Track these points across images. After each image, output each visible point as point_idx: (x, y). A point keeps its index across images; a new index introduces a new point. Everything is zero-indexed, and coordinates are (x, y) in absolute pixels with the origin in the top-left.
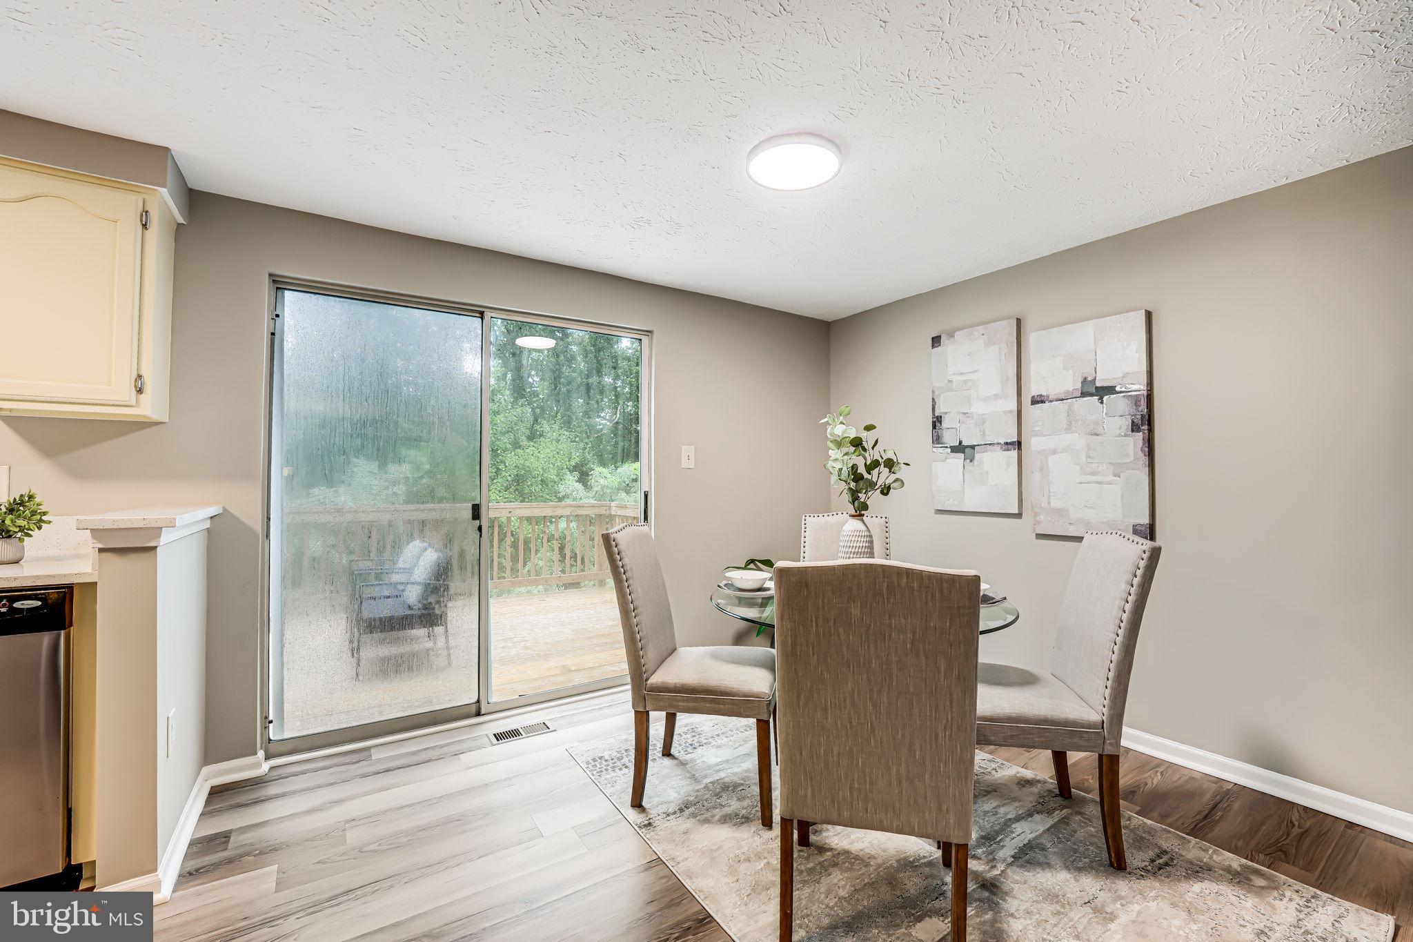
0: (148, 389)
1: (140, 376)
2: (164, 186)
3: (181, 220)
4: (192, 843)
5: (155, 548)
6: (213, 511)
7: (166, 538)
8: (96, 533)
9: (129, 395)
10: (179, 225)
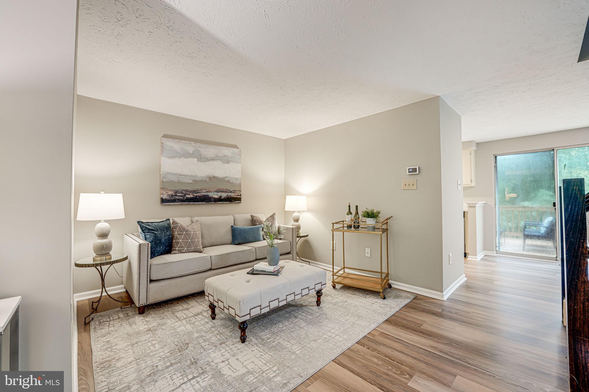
0: (473, 181)
1: (471, 180)
2: (473, 147)
3: (476, 149)
4: (482, 258)
5: (475, 207)
6: (484, 202)
7: (477, 205)
8: (468, 204)
9: (470, 183)
10: (476, 150)
